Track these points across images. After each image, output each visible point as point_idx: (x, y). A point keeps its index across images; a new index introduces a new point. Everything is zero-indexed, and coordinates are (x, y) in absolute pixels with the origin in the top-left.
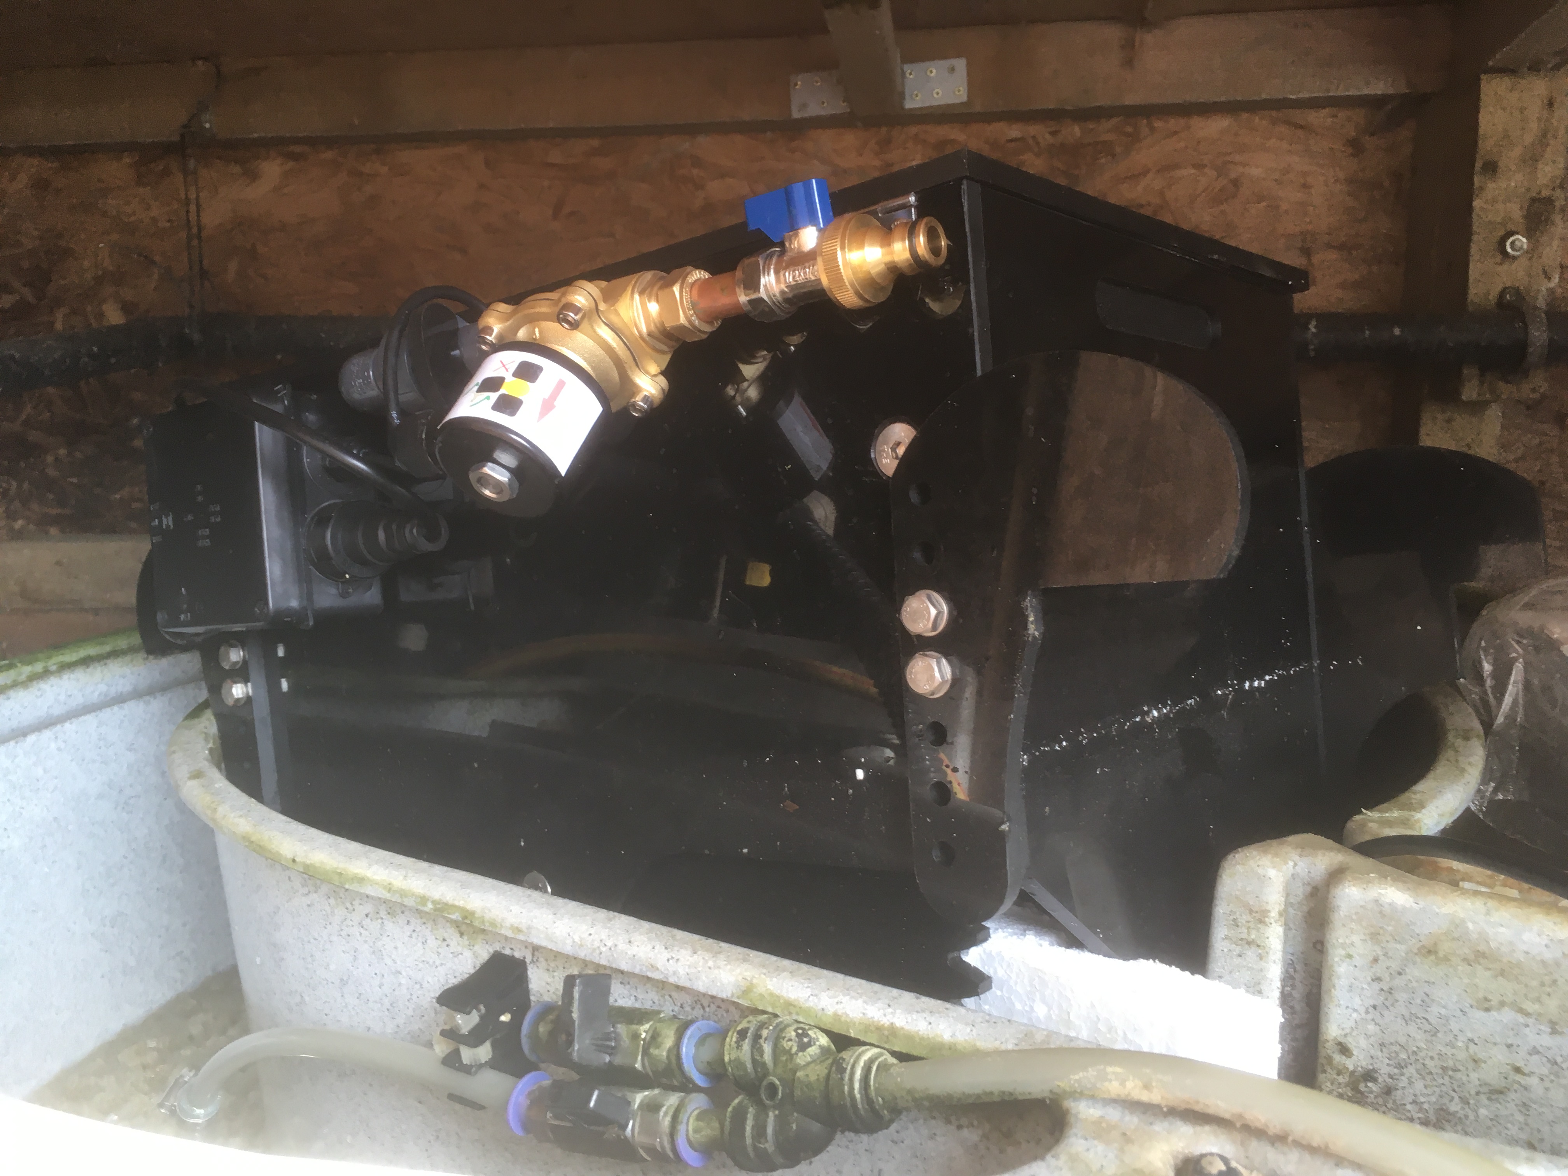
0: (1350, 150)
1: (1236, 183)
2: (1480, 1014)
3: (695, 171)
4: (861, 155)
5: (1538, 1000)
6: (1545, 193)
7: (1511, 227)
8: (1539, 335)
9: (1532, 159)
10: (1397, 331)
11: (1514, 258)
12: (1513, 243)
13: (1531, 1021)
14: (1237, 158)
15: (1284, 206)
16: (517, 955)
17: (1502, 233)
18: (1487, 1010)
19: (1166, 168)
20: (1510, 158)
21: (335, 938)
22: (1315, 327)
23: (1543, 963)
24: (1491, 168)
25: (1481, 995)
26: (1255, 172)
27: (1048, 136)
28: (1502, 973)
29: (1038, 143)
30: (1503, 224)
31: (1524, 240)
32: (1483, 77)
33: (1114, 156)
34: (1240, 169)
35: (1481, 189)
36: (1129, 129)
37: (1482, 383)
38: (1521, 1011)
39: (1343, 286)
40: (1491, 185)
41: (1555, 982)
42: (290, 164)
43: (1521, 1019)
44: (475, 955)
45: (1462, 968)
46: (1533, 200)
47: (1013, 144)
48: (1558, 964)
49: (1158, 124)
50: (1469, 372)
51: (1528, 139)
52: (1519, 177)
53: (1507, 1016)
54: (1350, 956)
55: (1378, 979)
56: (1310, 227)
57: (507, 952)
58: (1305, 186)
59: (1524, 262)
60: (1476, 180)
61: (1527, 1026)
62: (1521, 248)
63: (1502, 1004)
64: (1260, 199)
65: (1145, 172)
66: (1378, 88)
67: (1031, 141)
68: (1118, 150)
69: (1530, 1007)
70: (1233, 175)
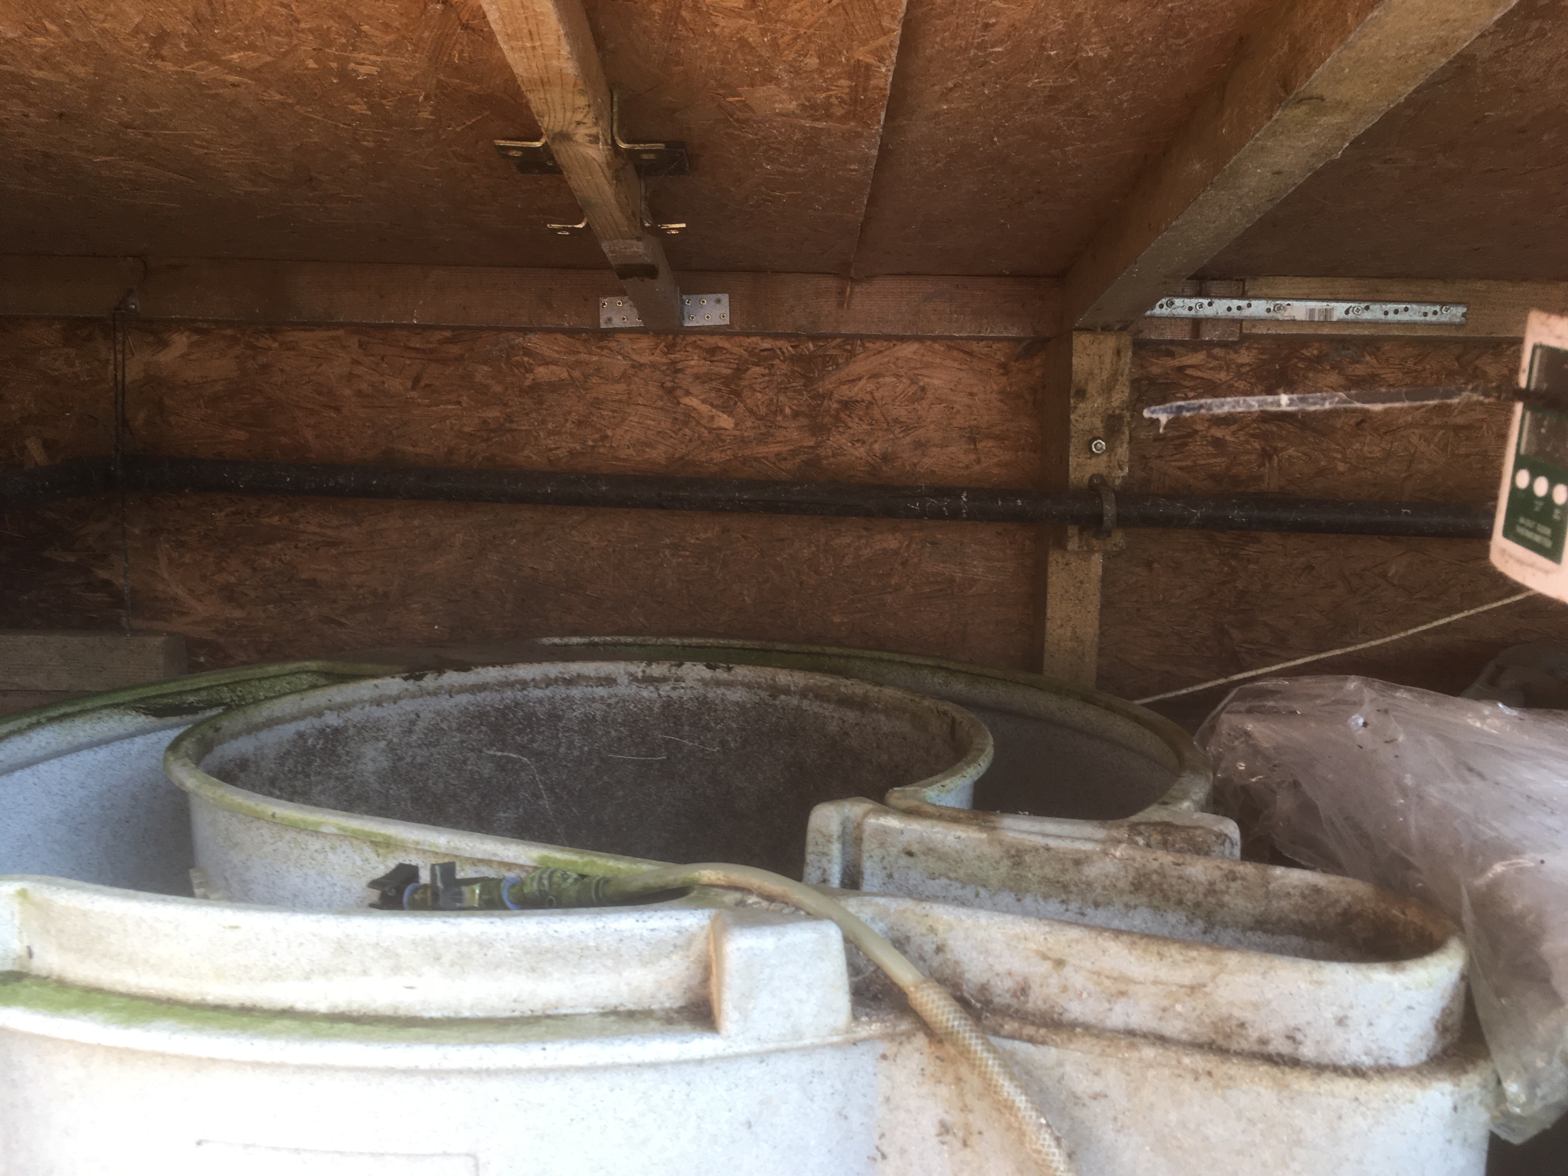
0: (1001, 371)
1: (923, 389)
2: (931, 882)
3: (526, 359)
4: (653, 354)
5: (955, 871)
6: (1117, 412)
7: (1096, 433)
8: (1110, 510)
9: (1108, 389)
10: (1019, 502)
11: (1098, 455)
12: (1096, 445)
13: (953, 883)
14: (924, 372)
15: (957, 407)
16: (413, 863)
17: (1090, 437)
18: (934, 879)
19: (874, 376)
20: (1092, 388)
21: (291, 869)
22: (966, 497)
23: (957, 851)
24: (1082, 394)
25: (931, 871)
26: (936, 382)
27: (790, 349)
28: (939, 858)
29: (783, 353)
30: (1090, 431)
31: (1103, 443)
32: (1074, 333)
33: (837, 365)
34: (926, 380)
35: (1076, 408)
36: (849, 347)
37: (1080, 539)
38: (949, 878)
39: (998, 465)
40: (1082, 405)
41: (962, 861)
42: (196, 338)
43: (948, 882)
44: (387, 867)
45: (922, 858)
46: (1111, 417)
47: (765, 353)
48: (963, 851)
49: (868, 345)
50: (1072, 530)
51: (1105, 376)
52: (1099, 400)
53: (944, 881)
54: (871, 857)
55: (885, 868)
56: (975, 423)
57: (407, 862)
58: (971, 394)
59: (1105, 458)
60: (1072, 401)
61: (951, 885)
62: (1101, 449)
63: (940, 875)
64: (940, 401)
65: (860, 379)
66: (1014, 333)
67: (778, 352)
68: (841, 361)
69: (952, 875)
70: (921, 384)
